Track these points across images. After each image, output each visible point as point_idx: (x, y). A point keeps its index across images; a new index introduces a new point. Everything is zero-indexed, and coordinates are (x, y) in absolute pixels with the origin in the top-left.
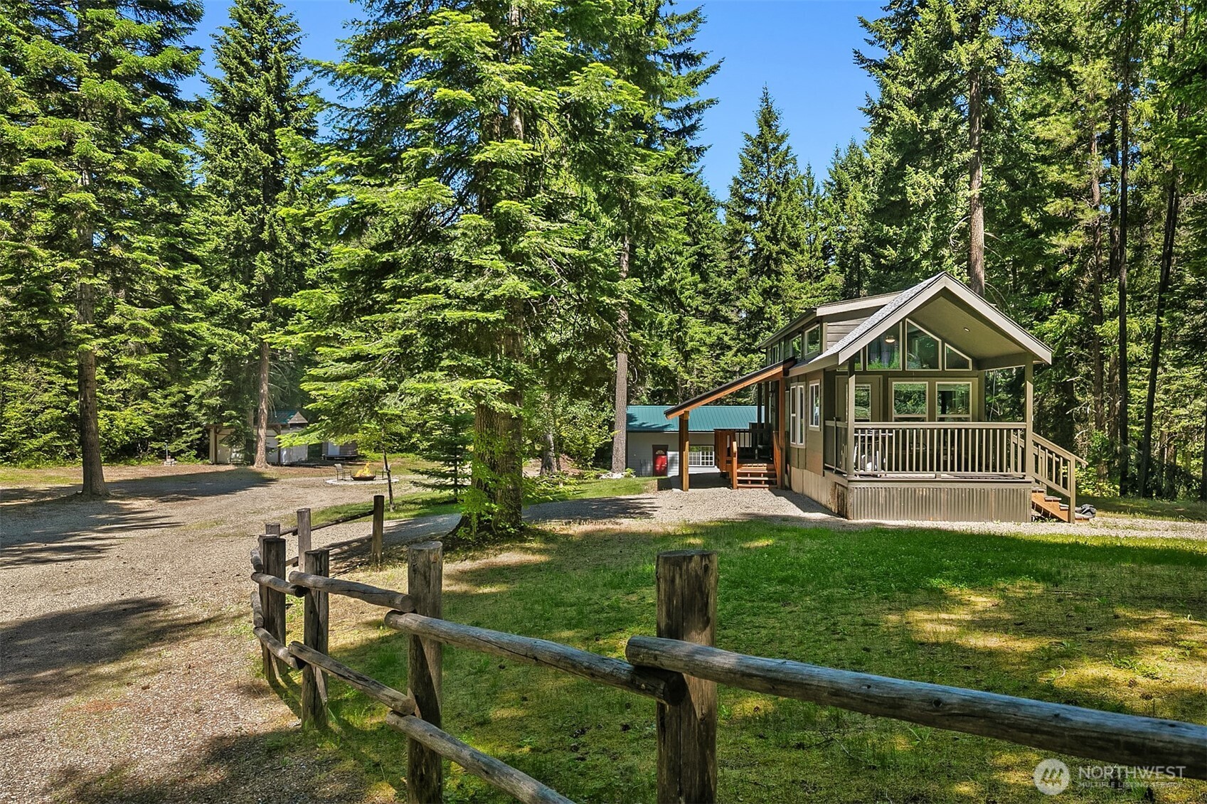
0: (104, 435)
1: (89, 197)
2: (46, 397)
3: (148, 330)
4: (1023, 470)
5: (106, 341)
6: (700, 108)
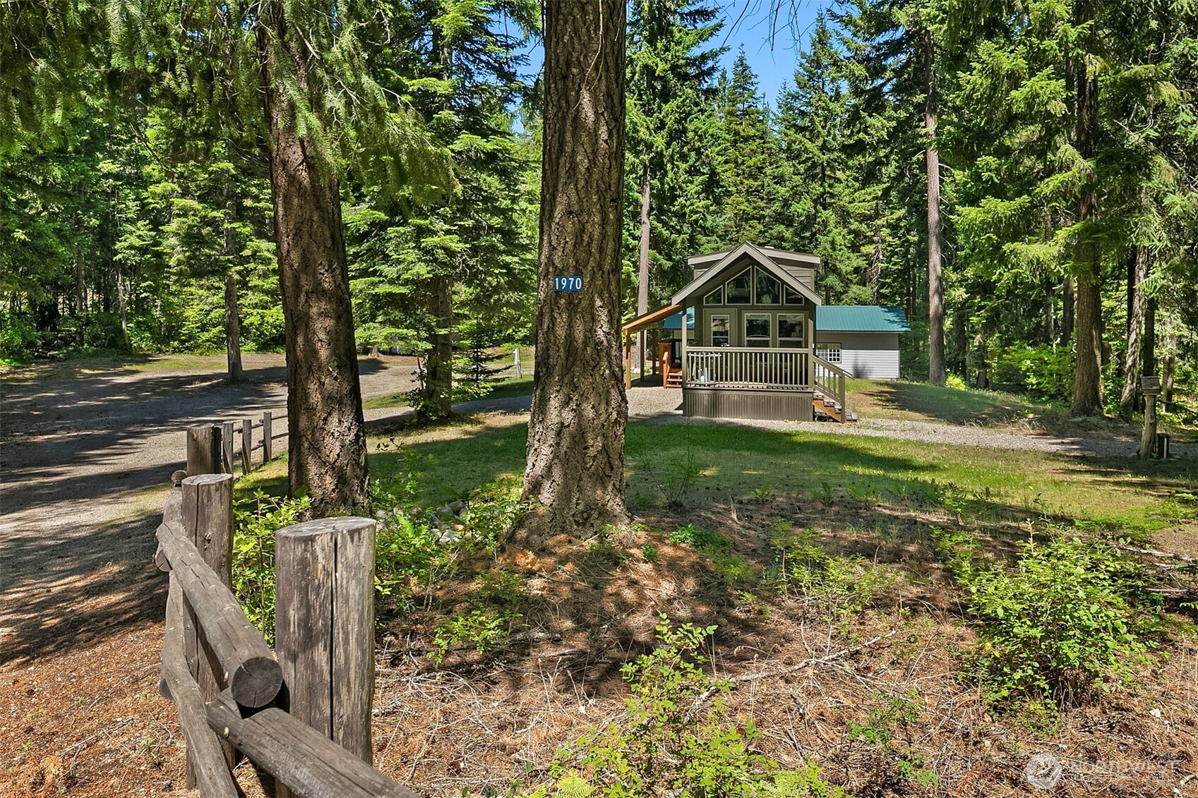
0: (257, 329)
1: (231, 166)
2: (215, 299)
3: (270, 259)
4: (806, 383)
5: (242, 268)
6: (714, 55)
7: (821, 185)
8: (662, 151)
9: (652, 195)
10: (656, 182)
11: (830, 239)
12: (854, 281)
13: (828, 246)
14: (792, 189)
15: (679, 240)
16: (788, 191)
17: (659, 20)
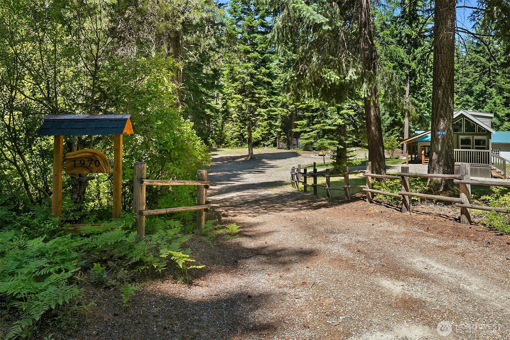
4: (488, 163)
7: (488, 77)
8: (415, 69)
9: (410, 87)
10: (412, 82)
11: (493, 101)
12: (506, 120)
13: (492, 105)
14: (473, 79)
15: (423, 105)
16: (471, 80)
17: (413, 15)
